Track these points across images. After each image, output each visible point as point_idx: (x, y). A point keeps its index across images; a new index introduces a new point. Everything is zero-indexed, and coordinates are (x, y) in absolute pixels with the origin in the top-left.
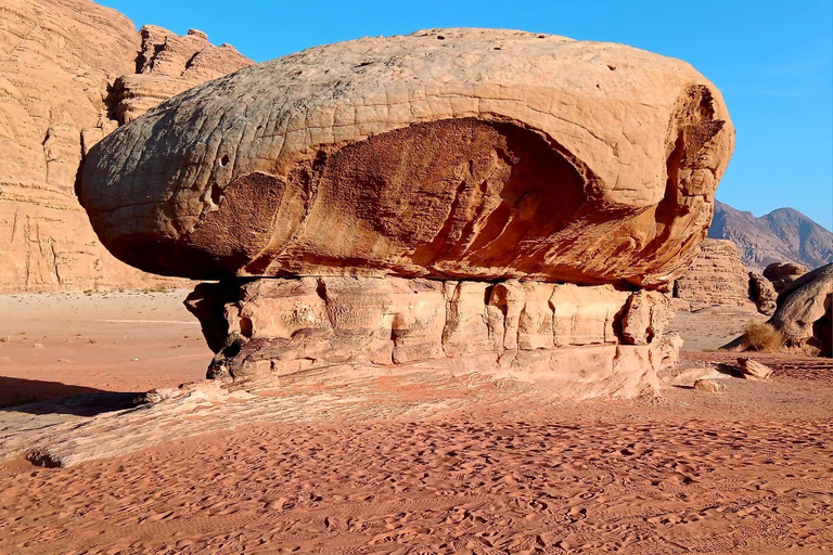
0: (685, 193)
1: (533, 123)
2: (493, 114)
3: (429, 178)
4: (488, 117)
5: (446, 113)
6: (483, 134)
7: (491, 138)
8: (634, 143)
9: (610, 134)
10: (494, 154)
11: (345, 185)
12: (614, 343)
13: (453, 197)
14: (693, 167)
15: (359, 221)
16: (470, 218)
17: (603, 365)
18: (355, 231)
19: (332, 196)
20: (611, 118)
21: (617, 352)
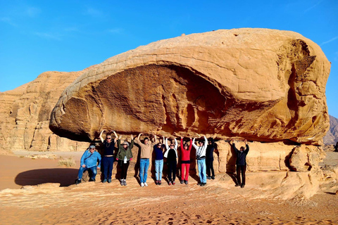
0: (300, 94)
1: (183, 63)
2: (163, 61)
3: (145, 94)
4: (161, 63)
5: (140, 63)
6: (163, 72)
7: (168, 73)
8: (247, 68)
9: (229, 65)
10: (172, 81)
11: (113, 101)
12: (286, 170)
13: (162, 102)
14: (302, 80)
15: (129, 116)
16: (175, 112)
17: (275, 182)
18: (129, 120)
19: (111, 106)
20: (230, 57)
21: (287, 175)
